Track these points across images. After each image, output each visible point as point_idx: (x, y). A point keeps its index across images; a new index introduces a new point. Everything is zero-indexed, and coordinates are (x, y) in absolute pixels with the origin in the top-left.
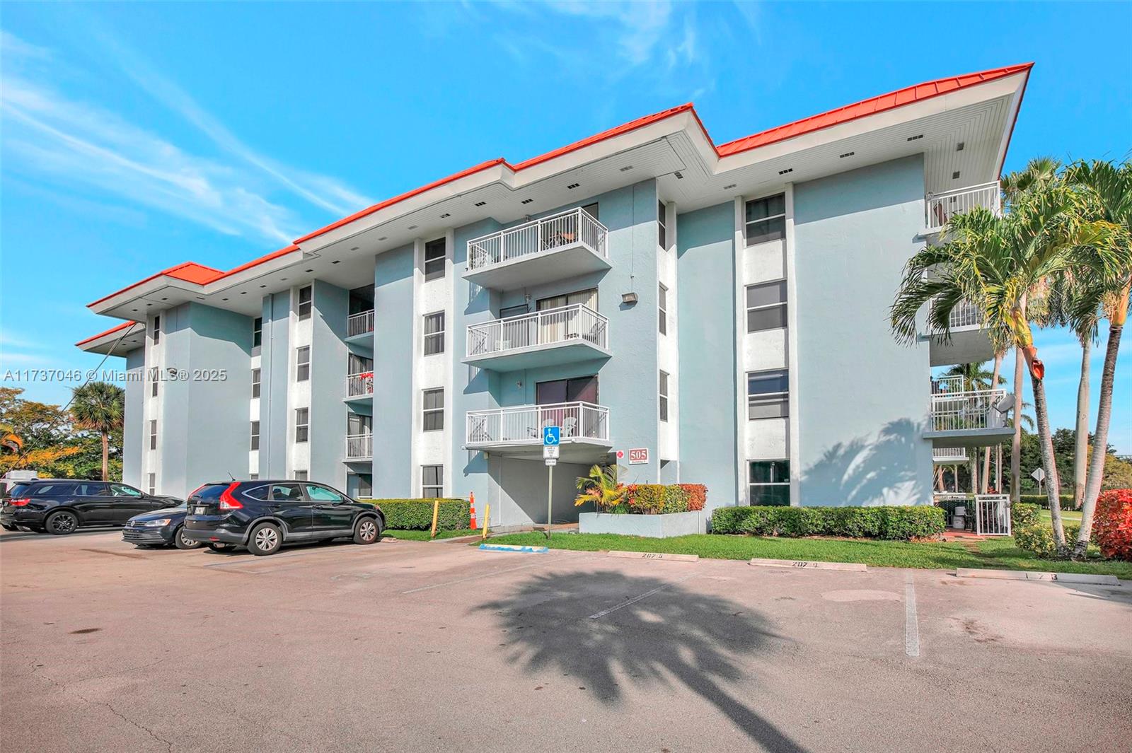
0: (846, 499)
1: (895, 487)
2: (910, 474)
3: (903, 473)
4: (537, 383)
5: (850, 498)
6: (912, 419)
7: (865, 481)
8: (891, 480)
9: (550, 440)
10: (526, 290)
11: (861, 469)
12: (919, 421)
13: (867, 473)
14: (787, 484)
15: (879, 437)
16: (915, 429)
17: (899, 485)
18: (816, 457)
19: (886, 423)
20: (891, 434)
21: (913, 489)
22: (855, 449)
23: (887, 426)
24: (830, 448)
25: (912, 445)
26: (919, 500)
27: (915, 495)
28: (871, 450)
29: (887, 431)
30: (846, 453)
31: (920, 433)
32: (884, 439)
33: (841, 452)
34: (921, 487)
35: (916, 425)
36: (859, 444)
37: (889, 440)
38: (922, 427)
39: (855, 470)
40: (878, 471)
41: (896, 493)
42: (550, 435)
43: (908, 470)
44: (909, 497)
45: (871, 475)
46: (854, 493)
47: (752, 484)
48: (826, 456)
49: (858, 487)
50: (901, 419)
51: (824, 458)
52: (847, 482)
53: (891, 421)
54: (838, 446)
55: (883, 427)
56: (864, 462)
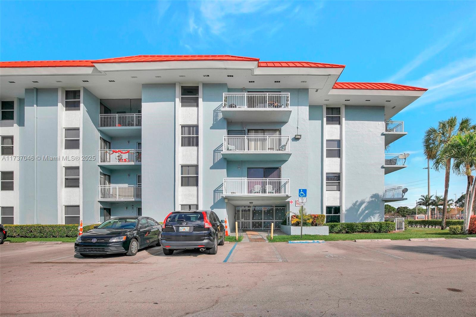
0: (359, 219)
1: (374, 216)
2: (378, 211)
3: (376, 211)
4: (248, 168)
5: (360, 219)
6: (379, 194)
7: (365, 214)
8: (372, 214)
9: (302, 194)
10: (242, 123)
11: (364, 210)
12: (381, 194)
13: (366, 211)
14: (339, 215)
15: (370, 199)
16: (380, 197)
17: (374, 215)
18: (350, 205)
19: (372, 194)
20: (373, 198)
21: (379, 216)
22: (362, 203)
23: (372, 195)
24: (354, 202)
25: (379, 202)
26: (380, 220)
27: (379, 218)
28: (367, 203)
29: (372, 197)
30: (359, 204)
31: (381, 198)
32: (371, 199)
33: (358, 204)
34: (381, 216)
35: (380, 195)
36: (363, 201)
37: (372, 200)
38: (382, 197)
39: (362, 210)
40: (369, 210)
41: (374, 217)
42: (302, 193)
43: (377, 210)
44: (377, 219)
45: (366, 212)
46: (361, 218)
47: (327, 215)
48: (353, 205)
49: (363, 216)
50: (376, 193)
51: (352, 206)
52: (359, 214)
53: (373, 194)
54: (357, 202)
55: (371, 196)
56: (365, 207)
